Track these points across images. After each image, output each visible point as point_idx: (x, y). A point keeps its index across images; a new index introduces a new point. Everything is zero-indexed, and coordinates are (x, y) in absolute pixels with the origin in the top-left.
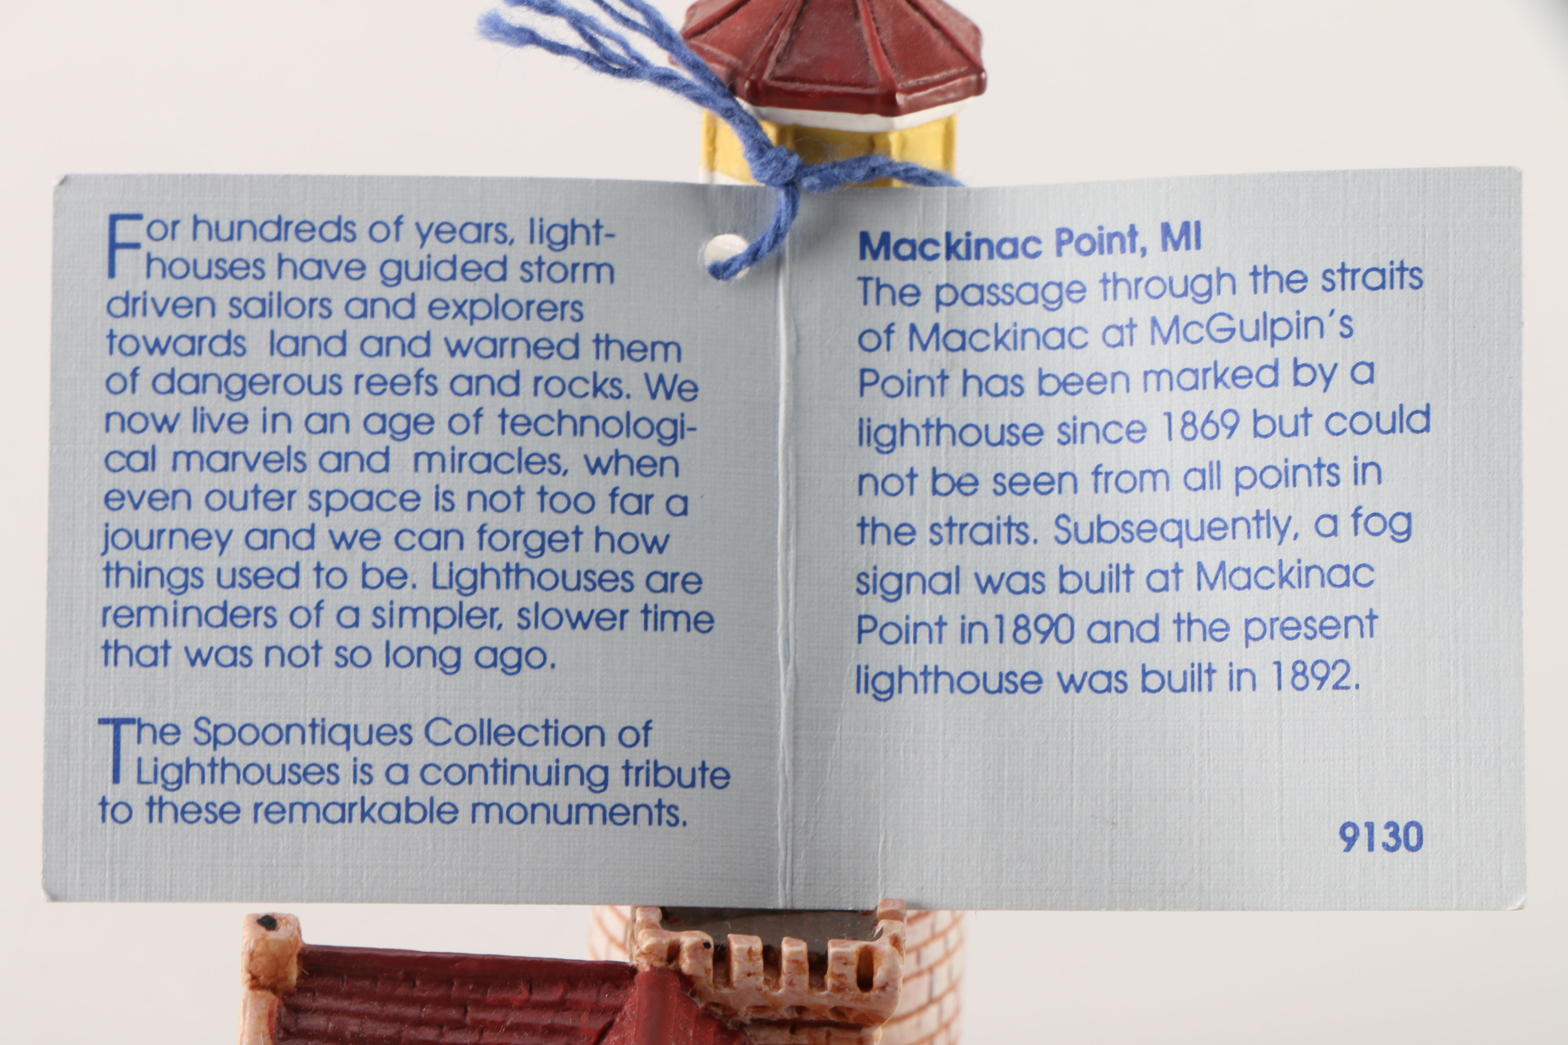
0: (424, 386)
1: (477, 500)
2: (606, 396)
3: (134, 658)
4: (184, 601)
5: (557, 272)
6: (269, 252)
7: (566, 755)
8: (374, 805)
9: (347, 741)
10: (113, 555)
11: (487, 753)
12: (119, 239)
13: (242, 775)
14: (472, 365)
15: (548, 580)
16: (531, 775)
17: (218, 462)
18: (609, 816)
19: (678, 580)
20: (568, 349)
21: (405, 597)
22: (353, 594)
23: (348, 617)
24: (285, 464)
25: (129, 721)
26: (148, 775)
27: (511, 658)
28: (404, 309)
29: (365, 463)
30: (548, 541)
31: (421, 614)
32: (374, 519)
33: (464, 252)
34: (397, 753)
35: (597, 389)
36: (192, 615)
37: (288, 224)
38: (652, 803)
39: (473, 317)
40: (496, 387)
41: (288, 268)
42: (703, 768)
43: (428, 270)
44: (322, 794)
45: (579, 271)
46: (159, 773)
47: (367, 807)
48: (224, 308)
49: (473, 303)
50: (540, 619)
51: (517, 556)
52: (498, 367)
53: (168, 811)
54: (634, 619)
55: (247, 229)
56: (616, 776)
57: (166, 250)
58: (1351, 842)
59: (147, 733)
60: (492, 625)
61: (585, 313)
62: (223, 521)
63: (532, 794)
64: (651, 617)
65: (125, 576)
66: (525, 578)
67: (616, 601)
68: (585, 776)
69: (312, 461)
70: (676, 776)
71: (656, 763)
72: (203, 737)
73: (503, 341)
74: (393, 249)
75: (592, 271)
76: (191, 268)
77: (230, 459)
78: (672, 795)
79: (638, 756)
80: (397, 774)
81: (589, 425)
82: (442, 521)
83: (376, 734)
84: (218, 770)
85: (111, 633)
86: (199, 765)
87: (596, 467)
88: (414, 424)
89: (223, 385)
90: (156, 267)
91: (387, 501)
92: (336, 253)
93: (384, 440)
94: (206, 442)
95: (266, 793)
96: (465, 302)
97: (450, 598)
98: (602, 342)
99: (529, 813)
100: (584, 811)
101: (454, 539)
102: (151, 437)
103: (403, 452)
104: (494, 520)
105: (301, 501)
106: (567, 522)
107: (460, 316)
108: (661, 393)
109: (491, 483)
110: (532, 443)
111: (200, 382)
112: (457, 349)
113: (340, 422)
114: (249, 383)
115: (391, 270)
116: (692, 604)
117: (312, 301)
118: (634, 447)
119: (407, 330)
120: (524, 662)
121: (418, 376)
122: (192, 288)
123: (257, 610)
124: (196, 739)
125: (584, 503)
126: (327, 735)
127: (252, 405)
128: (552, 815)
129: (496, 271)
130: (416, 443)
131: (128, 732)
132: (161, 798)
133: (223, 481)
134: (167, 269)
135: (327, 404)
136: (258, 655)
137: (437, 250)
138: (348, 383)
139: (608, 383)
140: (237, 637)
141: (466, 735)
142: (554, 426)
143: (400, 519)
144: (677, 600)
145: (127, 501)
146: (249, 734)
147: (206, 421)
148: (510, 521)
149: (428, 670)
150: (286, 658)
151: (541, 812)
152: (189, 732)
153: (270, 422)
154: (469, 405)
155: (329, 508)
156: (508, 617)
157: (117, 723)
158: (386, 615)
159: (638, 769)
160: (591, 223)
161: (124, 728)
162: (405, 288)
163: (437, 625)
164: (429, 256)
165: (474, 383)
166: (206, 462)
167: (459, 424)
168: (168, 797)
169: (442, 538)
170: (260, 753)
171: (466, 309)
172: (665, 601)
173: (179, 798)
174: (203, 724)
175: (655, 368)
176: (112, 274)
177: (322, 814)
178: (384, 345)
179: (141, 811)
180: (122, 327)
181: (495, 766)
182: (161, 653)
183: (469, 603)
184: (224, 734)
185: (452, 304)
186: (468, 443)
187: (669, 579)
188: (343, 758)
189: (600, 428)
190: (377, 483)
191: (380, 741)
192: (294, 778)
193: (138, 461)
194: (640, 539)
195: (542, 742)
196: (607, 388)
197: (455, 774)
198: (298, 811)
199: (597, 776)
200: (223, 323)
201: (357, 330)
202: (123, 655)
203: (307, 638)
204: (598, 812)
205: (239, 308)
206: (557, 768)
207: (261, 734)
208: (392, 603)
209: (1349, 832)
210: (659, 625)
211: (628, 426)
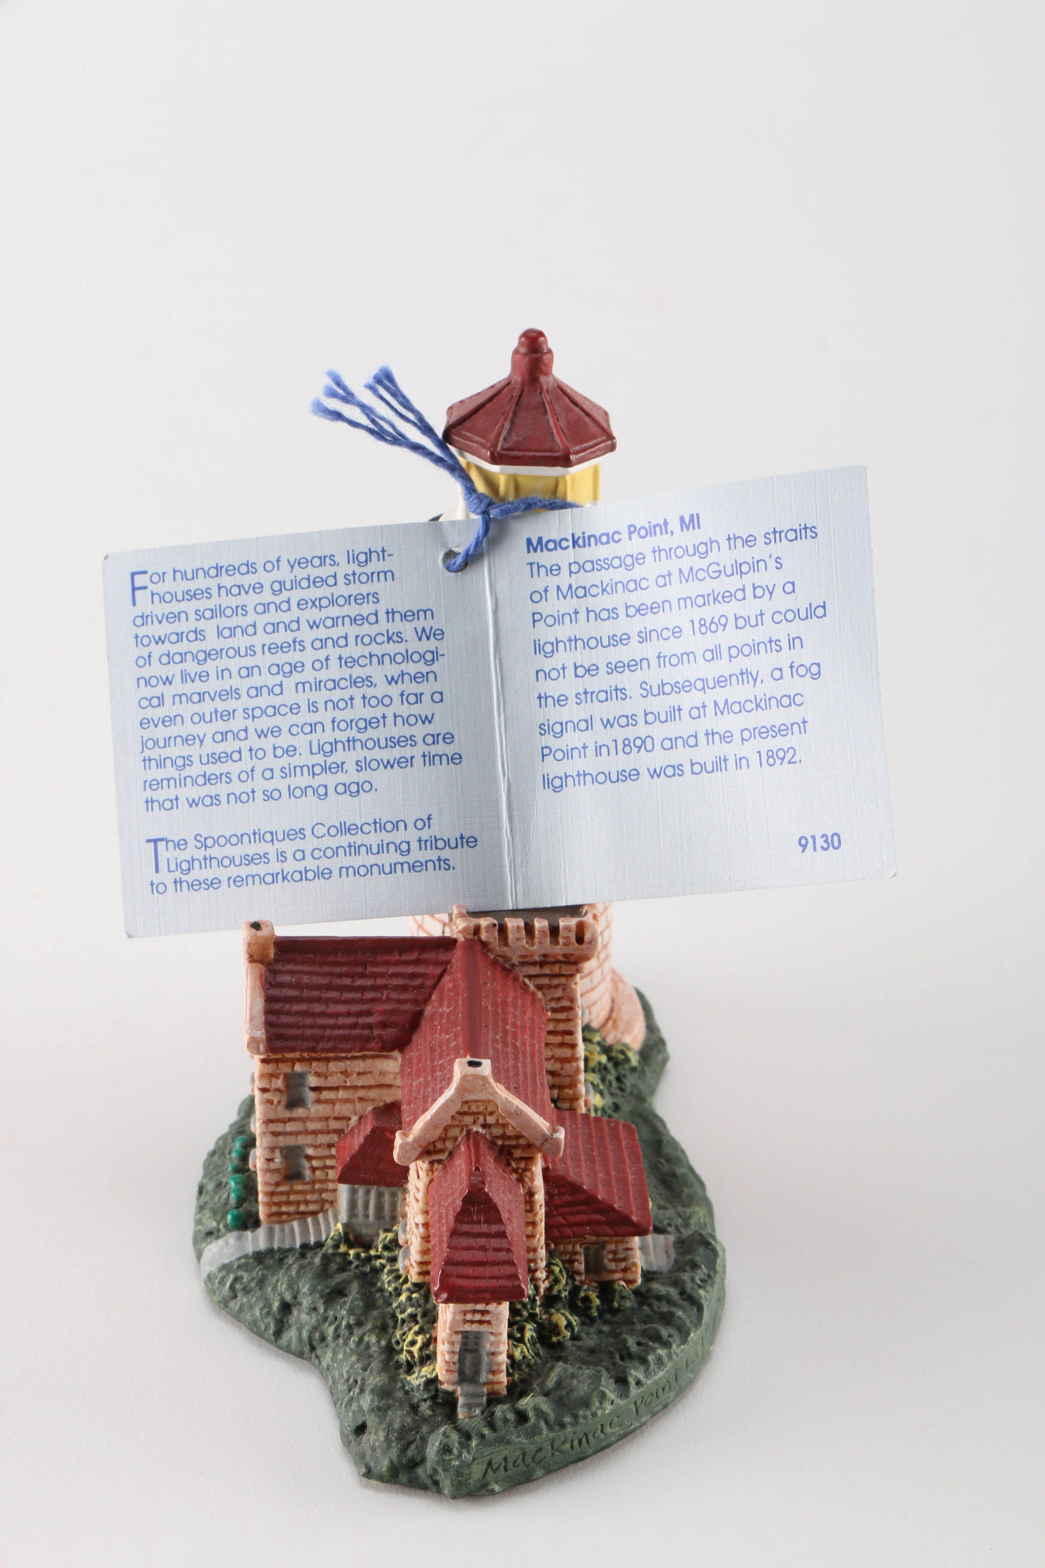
0: (298, 647)
1: (330, 705)
2: (394, 642)
3: (161, 806)
4: (184, 773)
5: (364, 578)
6: (213, 584)
7: (387, 837)
8: (288, 873)
9: (272, 840)
10: (147, 753)
11: (345, 840)
12: (137, 585)
13: (220, 863)
14: (322, 633)
15: (370, 744)
16: (369, 850)
17: (196, 698)
18: (412, 867)
19: (441, 737)
20: (372, 619)
21: (296, 761)
22: (270, 761)
23: (268, 774)
24: (230, 696)
25: (161, 840)
26: (173, 867)
27: (354, 788)
28: (284, 606)
29: (271, 691)
30: (369, 723)
31: (305, 769)
32: (277, 720)
33: (314, 572)
34: (299, 844)
35: (389, 639)
36: (189, 780)
37: (221, 568)
38: (435, 858)
39: (321, 607)
40: (335, 643)
41: (223, 591)
42: (462, 838)
43: (296, 584)
44: (260, 869)
45: (375, 576)
46: (178, 866)
47: (285, 874)
48: (192, 616)
49: (320, 599)
50: (368, 765)
51: (352, 733)
52: (335, 633)
53: (185, 885)
54: (417, 761)
55: (201, 572)
56: (414, 845)
57: (160, 588)
58: (804, 847)
59: (171, 845)
60: (342, 771)
61: (380, 599)
62: (201, 729)
63: (370, 860)
64: (427, 759)
65: (153, 763)
66: (358, 744)
67: (408, 752)
68: (397, 848)
69: (243, 693)
70: (447, 843)
71: (435, 837)
72: (199, 845)
73: (337, 618)
74: (277, 575)
75: (382, 575)
76: (174, 596)
77: (201, 696)
78: (446, 854)
79: (425, 834)
80: (299, 855)
81: (386, 659)
82: (312, 718)
83: (287, 835)
84: (208, 861)
85: (149, 794)
86: (198, 860)
87: (392, 681)
88: (294, 667)
89: (195, 657)
90: (156, 598)
91: (283, 710)
92: (248, 580)
93: (279, 678)
94: (189, 688)
95: (233, 871)
96: (316, 599)
97: (319, 759)
98: (390, 613)
99: (369, 870)
100: (399, 867)
101: (319, 727)
102: (160, 689)
103: (289, 683)
104: (339, 715)
105: (240, 714)
106: (378, 712)
107: (314, 607)
108: (424, 637)
109: (336, 695)
110: (357, 672)
111: (183, 656)
112: (313, 625)
113: (256, 670)
114: (208, 655)
115: (276, 587)
116: (450, 750)
117: (237, 607)
118: (412, 668)
119: (287, 617)
120: (360, 789)
121: (294, 642)
122: (175, 607)
123: (221, 775)
124: (195, 846)
125: (387, 701)
126: (262, 838)
127: (211, 666)
128: (381, 870)
129: (331, 581)
130: (297, 677)
131: (161, 845)
132: (180, 879)
133: (198, 708)
134: (162, 599)
135: (249, 662)
136: (223, 798)
137: (300, 573)
138: (259, 649)
139: (395, 635)
140: (211, 790)
141: (333, 831)
142: (368, 661)
143: (291, 719)
144: (440, 748)
145: (151, 724)
146: (222, 841)
147: (188, 677)
148: (348, 715)
149: (311, 797)
150: (238, 799)
151: (375, 869)
152: (192, 843)
153: (221, 673)
154: (322, 655)
155: (254, 717)
156: (350, 766)
157: (155, 841)
158: (287, 771)
159: (426, 841)
160: (379, 550)
161: (159, 844)
162: (285, 595)
163: (314, 774)
164: (295, 577)
165: (323, 642)
166: (189, 699)
167: (317, 665)
168: (184, 878)
169: (313, 727)
170: (229, 851)
171: (317, 603)
172: (433, 750)
173: (190, 878)
174: (198, 838)
175: (420, 624)
176: (134, 604)
177: (262, 880)
178: (276, 627)
179: (171, 887)
180: (142, 632)
181: (350, 846)
182: (175, 802)
183: (330, 760)
184: (210, 842)
185: (309, 601)
186: (323, 675)
187: (435, 738)
188: (270, 849)
189: (392, 659)
190: (277, 701)
191: (289, 838)
192: (247, 862)
193: (155, 702)
194: (418, 717)
195: (373, 831)
196: (395, 638)
197: (329, 853)
198: (250, 879)
199: (404, 847)
200: (192, 624)
201: (261, 621)
202: (156, 804)
203: (248, 787)
204: (406, 866)
205: (199, 614)
206: (382, 844)
207: (228, 841)
208: (289, 764)
209: (803, 842)
210: (432, 762)
211: (407, 657)
